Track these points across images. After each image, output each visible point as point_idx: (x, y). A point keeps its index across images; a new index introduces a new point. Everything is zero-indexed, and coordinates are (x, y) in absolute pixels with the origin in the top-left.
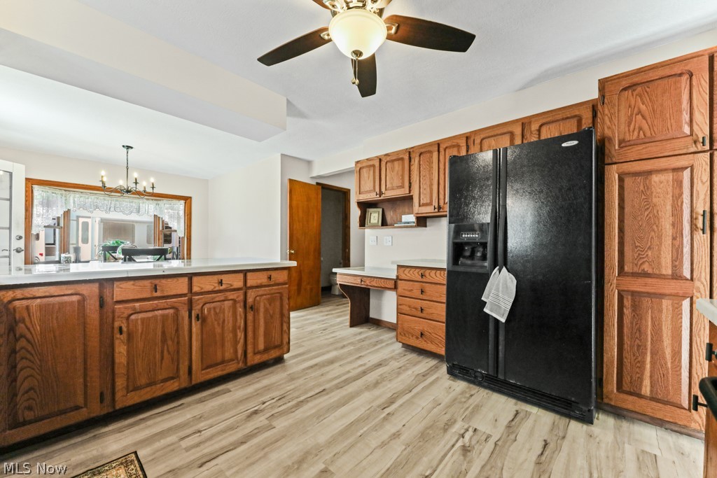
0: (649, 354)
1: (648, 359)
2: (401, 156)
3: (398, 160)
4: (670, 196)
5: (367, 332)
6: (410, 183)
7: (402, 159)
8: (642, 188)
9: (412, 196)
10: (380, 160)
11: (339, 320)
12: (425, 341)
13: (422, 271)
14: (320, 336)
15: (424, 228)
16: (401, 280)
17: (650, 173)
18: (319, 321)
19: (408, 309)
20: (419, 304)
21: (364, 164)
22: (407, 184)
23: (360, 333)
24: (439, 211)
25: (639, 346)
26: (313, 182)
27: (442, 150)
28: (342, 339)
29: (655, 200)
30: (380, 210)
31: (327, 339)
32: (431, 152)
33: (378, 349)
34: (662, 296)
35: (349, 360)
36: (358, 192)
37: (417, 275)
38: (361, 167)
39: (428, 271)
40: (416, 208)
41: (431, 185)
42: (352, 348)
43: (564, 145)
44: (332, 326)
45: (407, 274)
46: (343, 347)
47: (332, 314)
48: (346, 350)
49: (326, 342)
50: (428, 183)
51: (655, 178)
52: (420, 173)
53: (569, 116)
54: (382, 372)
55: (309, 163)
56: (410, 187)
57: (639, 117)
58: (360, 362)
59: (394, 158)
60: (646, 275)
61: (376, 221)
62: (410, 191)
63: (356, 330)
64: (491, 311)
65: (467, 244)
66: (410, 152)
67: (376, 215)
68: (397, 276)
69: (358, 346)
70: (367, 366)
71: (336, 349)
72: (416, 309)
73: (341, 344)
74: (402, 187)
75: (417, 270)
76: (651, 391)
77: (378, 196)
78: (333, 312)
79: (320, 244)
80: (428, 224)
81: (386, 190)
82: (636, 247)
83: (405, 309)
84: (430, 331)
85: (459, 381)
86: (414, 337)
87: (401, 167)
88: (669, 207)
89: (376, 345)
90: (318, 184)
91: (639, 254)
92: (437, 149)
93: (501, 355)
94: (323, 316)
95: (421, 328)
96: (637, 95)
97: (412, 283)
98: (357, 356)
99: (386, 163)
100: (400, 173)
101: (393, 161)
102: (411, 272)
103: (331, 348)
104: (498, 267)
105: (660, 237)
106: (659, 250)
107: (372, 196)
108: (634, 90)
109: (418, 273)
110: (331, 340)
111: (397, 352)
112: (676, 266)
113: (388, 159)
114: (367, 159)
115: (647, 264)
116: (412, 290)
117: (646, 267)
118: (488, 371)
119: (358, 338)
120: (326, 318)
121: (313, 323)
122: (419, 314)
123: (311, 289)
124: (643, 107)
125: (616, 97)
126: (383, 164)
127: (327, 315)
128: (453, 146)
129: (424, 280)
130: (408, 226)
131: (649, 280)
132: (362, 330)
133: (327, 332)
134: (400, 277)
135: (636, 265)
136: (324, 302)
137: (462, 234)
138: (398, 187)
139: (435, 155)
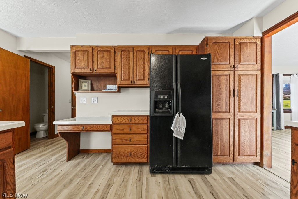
0: (220, 140)
1: (220, 142)
2: (109, 49)
3: (107, 51)
4: (225, 84)
5: (82, 161)
6: (115, 67)
7: (110, 51)
8: (218, 81)
9: (116, 74)
10: (93, 49)
11: (54, 158)
12: (132, 157)
13: (130, 117)
14: (42, 180)
15: (119, 93)
16: (115, 124)
17: (220, 75)
18: (35, 165)
19: (120, 141)
20: (127, 137)
21: (79, 49)
22: (113, 67)
23: (79, 164)
24: (133, 84)
25: (217, 138)
26: (22, 55)
27: (134, 51)
28: (66, 174)
29: (221, 85)
30: (89, 81)
31: (51, 180)
32: (129, 51)
33: (100, 171)
34: (222, 119)
35: (83, 192)
36: (74, 67)
37: (126, 120)
38: (76, 51)
39: (133, 117)
40: (119, 81)
41: (129, 69)
42: (79, 179)
43: (202, 59)
44: (50, 165)
45: (120, 120)
46: (71, 181)
47: (45, 154)
48: (75, 183)
49: (51, 183)
50: (127, 68)
51: (222, 77)
52: (122, 61)
53: (189, 49)
54: (115, 191)
55: (17, 38)
56: (115, 69)
57: (217, 54)
58: (93, 190)
59: (104, 49)
60: (219, 112)
61: (87, 88)
62: (115, 71)
63: (73, 162)
64: (177, 135)
65: (161, 101)
66: (114, 48)
67: (86, 84)
68: (113, 122)
69: (83, 175)
70: (101, 191)
71: (65, 187)
72: (126, 140)
73: (67, 180)
74: (110, 68)
75: (127, 117)
76: (221, 153)
77: (91, 72)
78: (45, 152)
79: (28, 103)
80: (121, 91)
81: (98, 68)
82: (217, 102)
83: (118, 141)
84: (135, 151)
85: (157, 175)
86: (125, 157)
87: (109, 56)
88: (225, 88)
89: (96, 170)
90: (25, 56)
91: (217, 104)
92: (132, 50)
93: (179, 155)
94: (37, 158)
95: (129, 151)
96: (217, 46)
97: (123, 125)
98: (88, 185)
99: (98, 52)
100: (108, 59)
101: (103, 51)
102: (122, 119)
103: (59, 187)
104: (178, 113)
105: (222, 98)
106: (222, 103)
107: (86, 71)
108: (216, 44)
109: (127, 119)
110: (56, 179)
111: (113, 169)
112: (226, 108)
113: (99, 49)
114: (82, 46)
115: (219, 108)
116: (123, 129)
117: (219, 109)
118: (173, 165)
119: (79, 168)
120: (40, 159)
121: (29, 168)
122: (128, 142)
123: (20, 139)
124: (218, 51)
125: (211, 45)
126: (95, 52)
127: (40, 157)
128: (141, 51)
129: (131, 122)
130: (111, 92)
131: (220, 114)
132: (78, 161)
133: (48, 172)
134: (114, 122)
135: (217, 108)
136: (32, 146)
137: (159, 96)
138: (107, 68)
139: (131, 53)
